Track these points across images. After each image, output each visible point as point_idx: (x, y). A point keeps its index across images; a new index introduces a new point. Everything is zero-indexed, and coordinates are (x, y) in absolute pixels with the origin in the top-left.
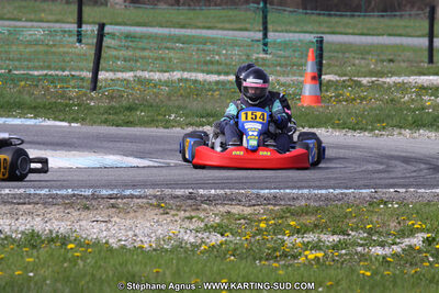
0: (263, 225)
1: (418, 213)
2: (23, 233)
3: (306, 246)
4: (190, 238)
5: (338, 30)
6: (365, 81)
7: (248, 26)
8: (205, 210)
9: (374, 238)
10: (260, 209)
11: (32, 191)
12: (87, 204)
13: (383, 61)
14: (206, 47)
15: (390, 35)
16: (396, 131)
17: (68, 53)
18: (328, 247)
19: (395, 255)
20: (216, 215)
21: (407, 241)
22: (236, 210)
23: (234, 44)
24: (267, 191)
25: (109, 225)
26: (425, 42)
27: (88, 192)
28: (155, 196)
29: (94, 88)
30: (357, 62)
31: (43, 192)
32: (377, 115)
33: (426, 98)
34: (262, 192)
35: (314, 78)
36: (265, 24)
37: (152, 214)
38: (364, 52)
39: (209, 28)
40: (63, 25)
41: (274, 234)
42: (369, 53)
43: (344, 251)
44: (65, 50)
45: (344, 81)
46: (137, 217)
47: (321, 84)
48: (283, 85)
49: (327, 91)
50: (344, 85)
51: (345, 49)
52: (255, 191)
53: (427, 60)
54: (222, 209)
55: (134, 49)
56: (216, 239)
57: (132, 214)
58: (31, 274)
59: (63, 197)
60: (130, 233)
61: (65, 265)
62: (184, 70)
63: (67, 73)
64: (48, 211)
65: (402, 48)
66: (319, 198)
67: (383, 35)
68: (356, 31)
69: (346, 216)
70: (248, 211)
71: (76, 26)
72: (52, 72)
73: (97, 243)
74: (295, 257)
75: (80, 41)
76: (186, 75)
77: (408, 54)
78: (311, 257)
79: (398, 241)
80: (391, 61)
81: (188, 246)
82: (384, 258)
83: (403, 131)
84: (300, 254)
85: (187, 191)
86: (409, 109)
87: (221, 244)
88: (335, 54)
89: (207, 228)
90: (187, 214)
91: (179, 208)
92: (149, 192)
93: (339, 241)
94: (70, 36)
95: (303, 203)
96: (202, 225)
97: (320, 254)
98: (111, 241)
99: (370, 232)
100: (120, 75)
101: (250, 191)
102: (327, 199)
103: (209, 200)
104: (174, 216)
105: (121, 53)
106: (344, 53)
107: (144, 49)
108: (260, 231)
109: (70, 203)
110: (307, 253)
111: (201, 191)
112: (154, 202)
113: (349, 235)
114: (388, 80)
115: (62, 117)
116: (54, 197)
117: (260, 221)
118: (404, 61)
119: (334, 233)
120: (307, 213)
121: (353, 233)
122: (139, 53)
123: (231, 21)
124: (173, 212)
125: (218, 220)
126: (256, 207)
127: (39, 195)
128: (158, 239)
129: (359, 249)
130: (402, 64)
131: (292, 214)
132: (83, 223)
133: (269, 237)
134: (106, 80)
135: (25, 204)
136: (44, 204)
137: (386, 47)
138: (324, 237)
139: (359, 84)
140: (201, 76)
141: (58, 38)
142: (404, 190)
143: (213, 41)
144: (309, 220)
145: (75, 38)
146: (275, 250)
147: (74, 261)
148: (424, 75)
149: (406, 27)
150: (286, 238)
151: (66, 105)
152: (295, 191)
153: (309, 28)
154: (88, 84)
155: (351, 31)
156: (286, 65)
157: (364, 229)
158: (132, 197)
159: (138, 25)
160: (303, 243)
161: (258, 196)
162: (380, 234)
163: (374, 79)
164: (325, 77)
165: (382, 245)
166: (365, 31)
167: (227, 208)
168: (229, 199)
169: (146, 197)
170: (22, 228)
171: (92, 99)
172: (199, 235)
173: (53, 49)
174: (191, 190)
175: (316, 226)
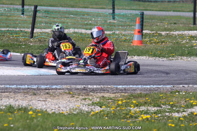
0: (120, 103)
1: (194, 97)
2: (6, 106)
3: (141, 112)
4: (85, 109)
5: (148, 8)
6: (163, 33)
7: (105, 7)
8: (91, 95)
9: (174, 109)
10: (118, 95)
11: (8, 86)
12: (35, 93)
13: (171, 24)
14: (85, 17)
15: (174, 11)
16: (180, 58)
17: (17, 20)
18: (152, 113)
19: (185, 117)
20: (97, 98)
21: (190, 110)
22: (106, 95)
23: (98, 15)
24: (121, 86)
25: (46, 103)
26: (192, 14)
27: (35, 87)
28: (67, 89)
29: (32, 37)
30: (158, 24)
31: (13, 87)
32: (170, 50)
33: (194, 41)
34: (119, 87)
35: (139, 32)
36: (113, 6)
37: (67, 97)
38: (162, 19)
39: (85, 8)
40: (14, 6)
41: (126, 106)
42: (164, 19)
43: (159, 115)
44: (16, 18)
45: (153, 33)
46: (59, 99)
47: (142, 35)
48: (124, 35)
49: (145, 38)
50: (153, 35)
51: (152, 18)
52: (115, 86)
53: (192, 23)
54: (100, 95)
55: (50, 17)
56: (98, 109)
57: (57, 97)
58: (12, 126)
59: (23, 89)
60: (57, 106)
61: (28, 121)
62: (75, 28)
63: (18, 29)
64: (16, 95)
65: (180, 17)
66: (146, 90)
67: (170, 11)
68: (158, 9)
69: (160, 98)
70: (112, 96)
71: (21, 6)
72: (11, 29)
73: (41, 111)
74: (136, 118)
75: (23, 14)
76: (76, 30)
77: (184, 20)
78: (144, 117)
79: (185, 110)
80: (175, 23)
81: (85, 112)
82: (179, 118)
83: (183, 58)
84: (139, 116)
85: (83, 86)
86: (186, 47)
87: (101, 111)
88: (148, 20)
89: (93, 104)
90: (83, 97)
91: (79, 94)
92: (64, 86)
93: (157, 110)
94: (18, 11)
95: (139, 92)
96: (91, 102)
97: (148, 116)
98: (48, 110)
99: (172, 106)
100: (44, 30)
101: (113, 86)
102: (150, 90)
103: (93, 90)
104: (77, 98)
105: (44, 20)
106: (152, 20)
107: (54, 18)
108: (119, 105)
109: (26, 92)
110: (142, 116)
111: (89, 86)
112: (67, 91)
113: (161, 107)
114: (175, 33)
115: (17, 51)
116: (19, 89)
117: (118, 101)
118: (181, 24)
119: (154, 106)
120: (141, 97)
121: (164, 106)
122: (52, 20)
123: (96, 4)
124: (76, 96)
125: (98, 100)
126: (116, 94)
127: (11, 88)
128: (70, 109)
129: (167, 114)
130: (181, 25)
131: (134, 97)
132: (34, 101)
133: (124, 108)
134: (37, 33)
135: (5, 92)
136: (14, 92)
137: (173, 17)
138: (150, 108)
139: (160, 35)
140: (83, 31)
141: (12, 12)
142: (187, 86)
143: (88, 14)
144: (142, 100)
145: (21, 13)
146: (127, 114)
147: (32, 119)
148: (191, 30)
149: (181, 7)
150: (131, 108)
151: (19, 45)
152: (135, 86)
153: (135, 7)
154: (29, 35)
155: (155, 9)
156: (124, 26)
157: (169, 104)
158: (56, 89)
159: (51, 6)
160: (140, 111)
161: (117, 88)
162: (176, 107)
163: (168, 32)
164: (144, 32)
165: (178, 112)
166: (162, 9)
167: (102, 94)
168: (103, 90)
169: (63, 89)
170: (5, 104)
171: (31, 42)
172: (90, 107)
173: (10, 18)
174: (84, 86)
175: (145, 103)
